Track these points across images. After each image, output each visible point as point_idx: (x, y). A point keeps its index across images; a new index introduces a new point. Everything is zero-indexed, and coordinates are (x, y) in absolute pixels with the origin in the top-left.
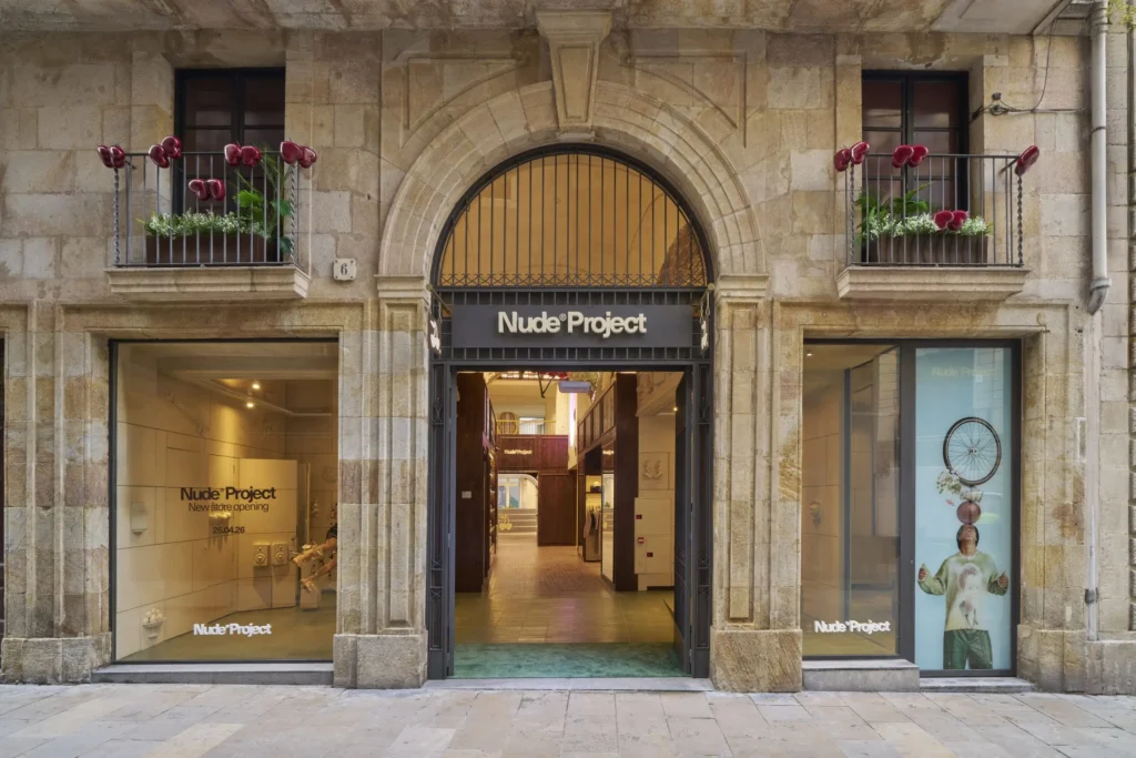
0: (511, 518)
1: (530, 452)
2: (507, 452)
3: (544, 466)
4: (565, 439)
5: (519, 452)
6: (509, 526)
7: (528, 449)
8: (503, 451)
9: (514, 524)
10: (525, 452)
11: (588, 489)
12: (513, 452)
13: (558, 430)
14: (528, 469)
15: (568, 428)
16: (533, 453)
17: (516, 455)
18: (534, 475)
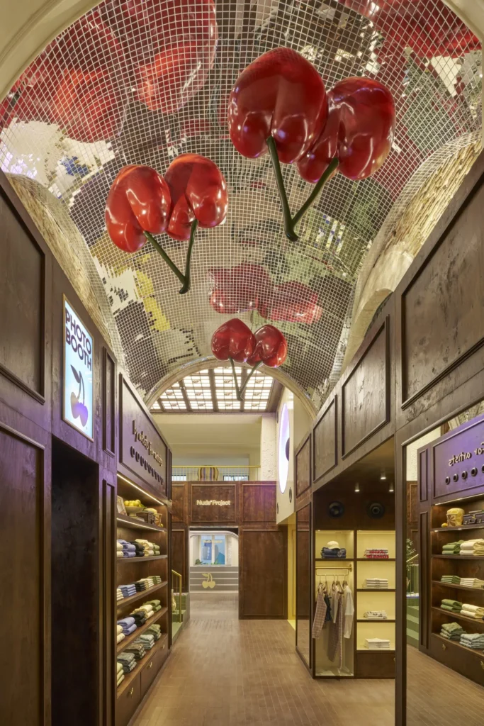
0: (214, 575)
1: (228, 503)
2: (199, 502)
3: (245, 520)
4: (272, 486)
5: (214, 502)
6: (212, 584)
7: (226, 500)
8: (195, 502)
9: (217, 582)
10: (222, 503)
11: (318, 555)
12: (207, 503)
13: (263, 475)
14: (226, 523)
15: (277, 474)
16: (233, 504)
17: (211, 507)
18: (235, 531)
